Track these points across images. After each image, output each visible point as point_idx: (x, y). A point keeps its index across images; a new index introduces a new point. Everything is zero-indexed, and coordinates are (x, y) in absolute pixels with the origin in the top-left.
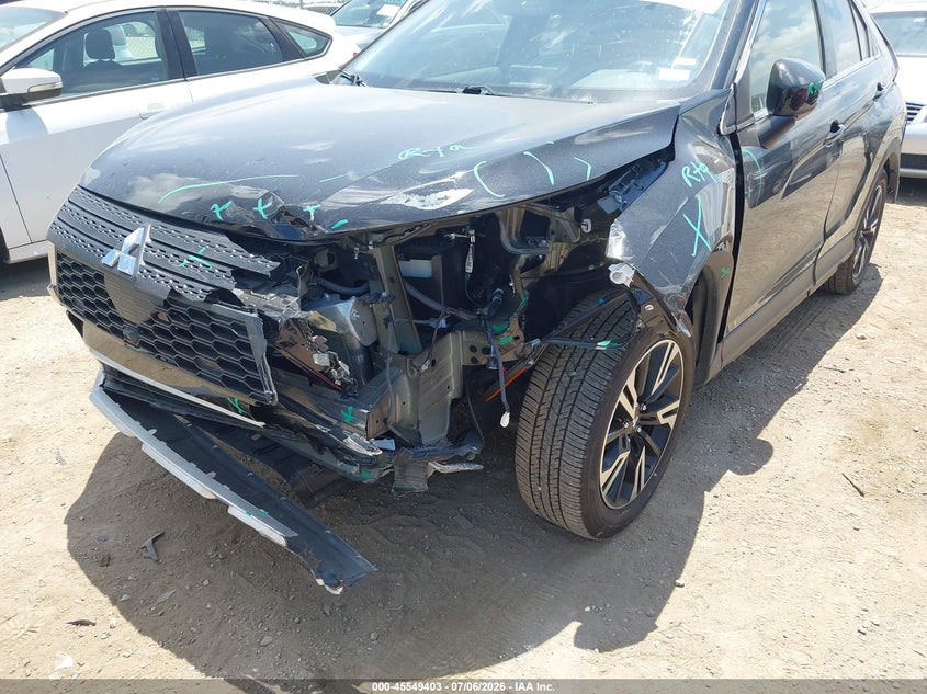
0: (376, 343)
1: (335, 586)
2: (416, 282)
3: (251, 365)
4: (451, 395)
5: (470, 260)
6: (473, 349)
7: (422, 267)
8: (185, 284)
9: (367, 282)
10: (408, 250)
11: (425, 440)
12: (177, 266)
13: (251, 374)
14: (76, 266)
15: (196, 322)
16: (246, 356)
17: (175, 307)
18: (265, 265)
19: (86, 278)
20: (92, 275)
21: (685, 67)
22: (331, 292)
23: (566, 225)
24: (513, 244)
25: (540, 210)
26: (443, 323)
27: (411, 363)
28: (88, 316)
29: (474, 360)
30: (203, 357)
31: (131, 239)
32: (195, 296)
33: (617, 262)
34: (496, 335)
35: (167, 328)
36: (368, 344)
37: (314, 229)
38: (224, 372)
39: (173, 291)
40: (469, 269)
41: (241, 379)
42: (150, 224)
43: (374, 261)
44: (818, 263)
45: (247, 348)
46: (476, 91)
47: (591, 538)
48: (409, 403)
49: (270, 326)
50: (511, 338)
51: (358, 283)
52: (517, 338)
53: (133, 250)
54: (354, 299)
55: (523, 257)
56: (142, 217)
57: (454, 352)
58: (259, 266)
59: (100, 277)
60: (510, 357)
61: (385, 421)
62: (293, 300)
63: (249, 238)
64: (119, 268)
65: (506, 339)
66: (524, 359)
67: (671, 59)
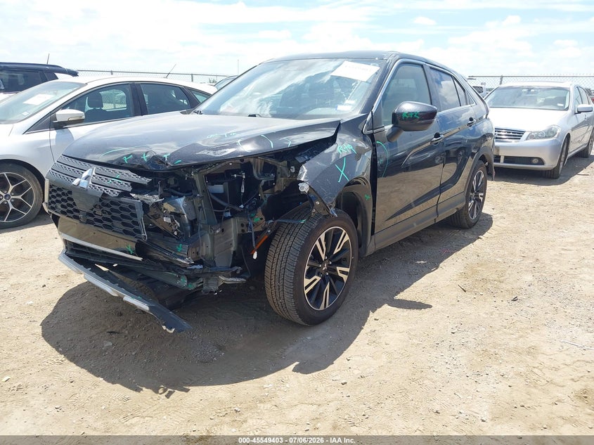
0: (196, 219)
1: (170, 329)
2: (217, 195)
3: (136, 223)
4: (233, 249)
5: (243, 186)
6: (242, 225)
7: (219, 188)
8: (109, 190)
9: (191, 191)
10: (213, 179)
11: (218, 265)
12: (106, 183)
13: (136, 227)
14: (59, 189)
15: (113, 206)
16: (134, 219)
17: (104, 201)
18: (145, 181)
19: (63, 194)
20: (66, 192)
21: (350, 105)
22: (175, 195)
23: (284, 169)
24: (258, 176)
25: (270, 161)
26: (229, 214)
27: (211, 228)
28: (63, 213)
29: (243, 231)
30: (115, 222)
31: (85, 174)
32: (113, 194)
33: (302, 182)
34: (252, 218)
35: (100, 218)
36: (191, 219)
37: (167, 165)
38: (124, 228)
39: (104, 193)
40: (243, 191)
41: (131, 230)
42: (95, 167)
43: (194, 181)
44: (439, 205)
45: (135, 216)
46: (254, 116)
47: (304, 324)
48: (210, 247)
49: (145, 206)
50: (259, 219)
51: (188, 192)
52: (261, 219)
53: (87, 178)
54: (184, 198)
55: (263, 181)
56: (91, 165)
57: (234, 228)
58: (142, 181)
59: (70, 192)
60: (259, 229)
61: (197, 253)
62: (156, 196)
63: (139, 171)
64: (80, 185)
65: (257, 219)
66: (265, 229)
67: (344, 101)
